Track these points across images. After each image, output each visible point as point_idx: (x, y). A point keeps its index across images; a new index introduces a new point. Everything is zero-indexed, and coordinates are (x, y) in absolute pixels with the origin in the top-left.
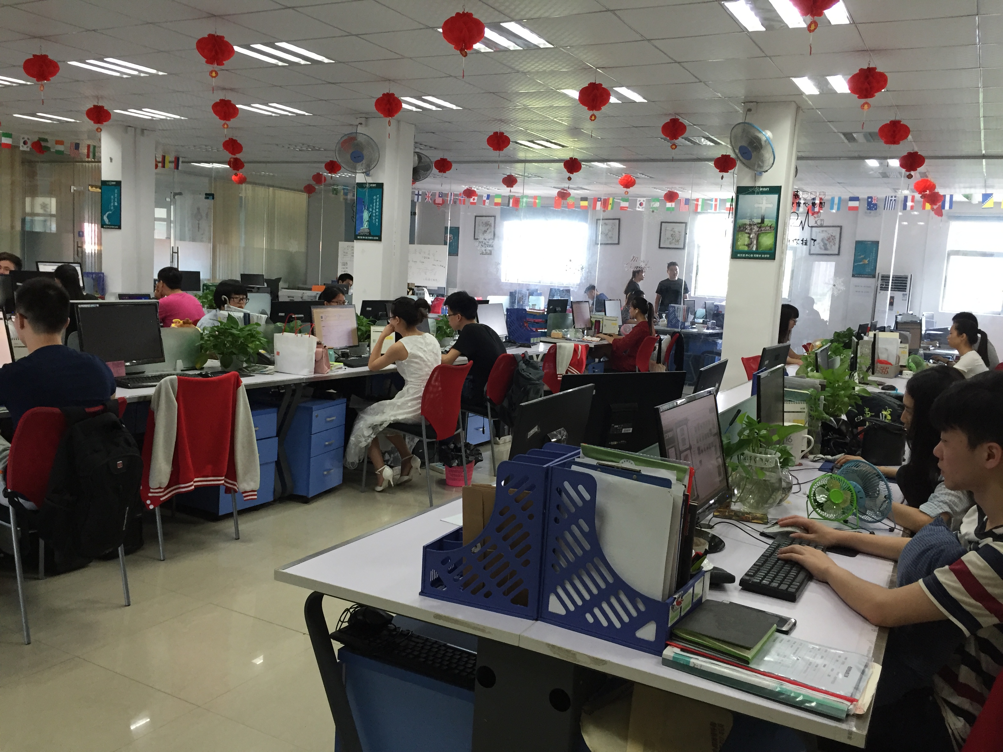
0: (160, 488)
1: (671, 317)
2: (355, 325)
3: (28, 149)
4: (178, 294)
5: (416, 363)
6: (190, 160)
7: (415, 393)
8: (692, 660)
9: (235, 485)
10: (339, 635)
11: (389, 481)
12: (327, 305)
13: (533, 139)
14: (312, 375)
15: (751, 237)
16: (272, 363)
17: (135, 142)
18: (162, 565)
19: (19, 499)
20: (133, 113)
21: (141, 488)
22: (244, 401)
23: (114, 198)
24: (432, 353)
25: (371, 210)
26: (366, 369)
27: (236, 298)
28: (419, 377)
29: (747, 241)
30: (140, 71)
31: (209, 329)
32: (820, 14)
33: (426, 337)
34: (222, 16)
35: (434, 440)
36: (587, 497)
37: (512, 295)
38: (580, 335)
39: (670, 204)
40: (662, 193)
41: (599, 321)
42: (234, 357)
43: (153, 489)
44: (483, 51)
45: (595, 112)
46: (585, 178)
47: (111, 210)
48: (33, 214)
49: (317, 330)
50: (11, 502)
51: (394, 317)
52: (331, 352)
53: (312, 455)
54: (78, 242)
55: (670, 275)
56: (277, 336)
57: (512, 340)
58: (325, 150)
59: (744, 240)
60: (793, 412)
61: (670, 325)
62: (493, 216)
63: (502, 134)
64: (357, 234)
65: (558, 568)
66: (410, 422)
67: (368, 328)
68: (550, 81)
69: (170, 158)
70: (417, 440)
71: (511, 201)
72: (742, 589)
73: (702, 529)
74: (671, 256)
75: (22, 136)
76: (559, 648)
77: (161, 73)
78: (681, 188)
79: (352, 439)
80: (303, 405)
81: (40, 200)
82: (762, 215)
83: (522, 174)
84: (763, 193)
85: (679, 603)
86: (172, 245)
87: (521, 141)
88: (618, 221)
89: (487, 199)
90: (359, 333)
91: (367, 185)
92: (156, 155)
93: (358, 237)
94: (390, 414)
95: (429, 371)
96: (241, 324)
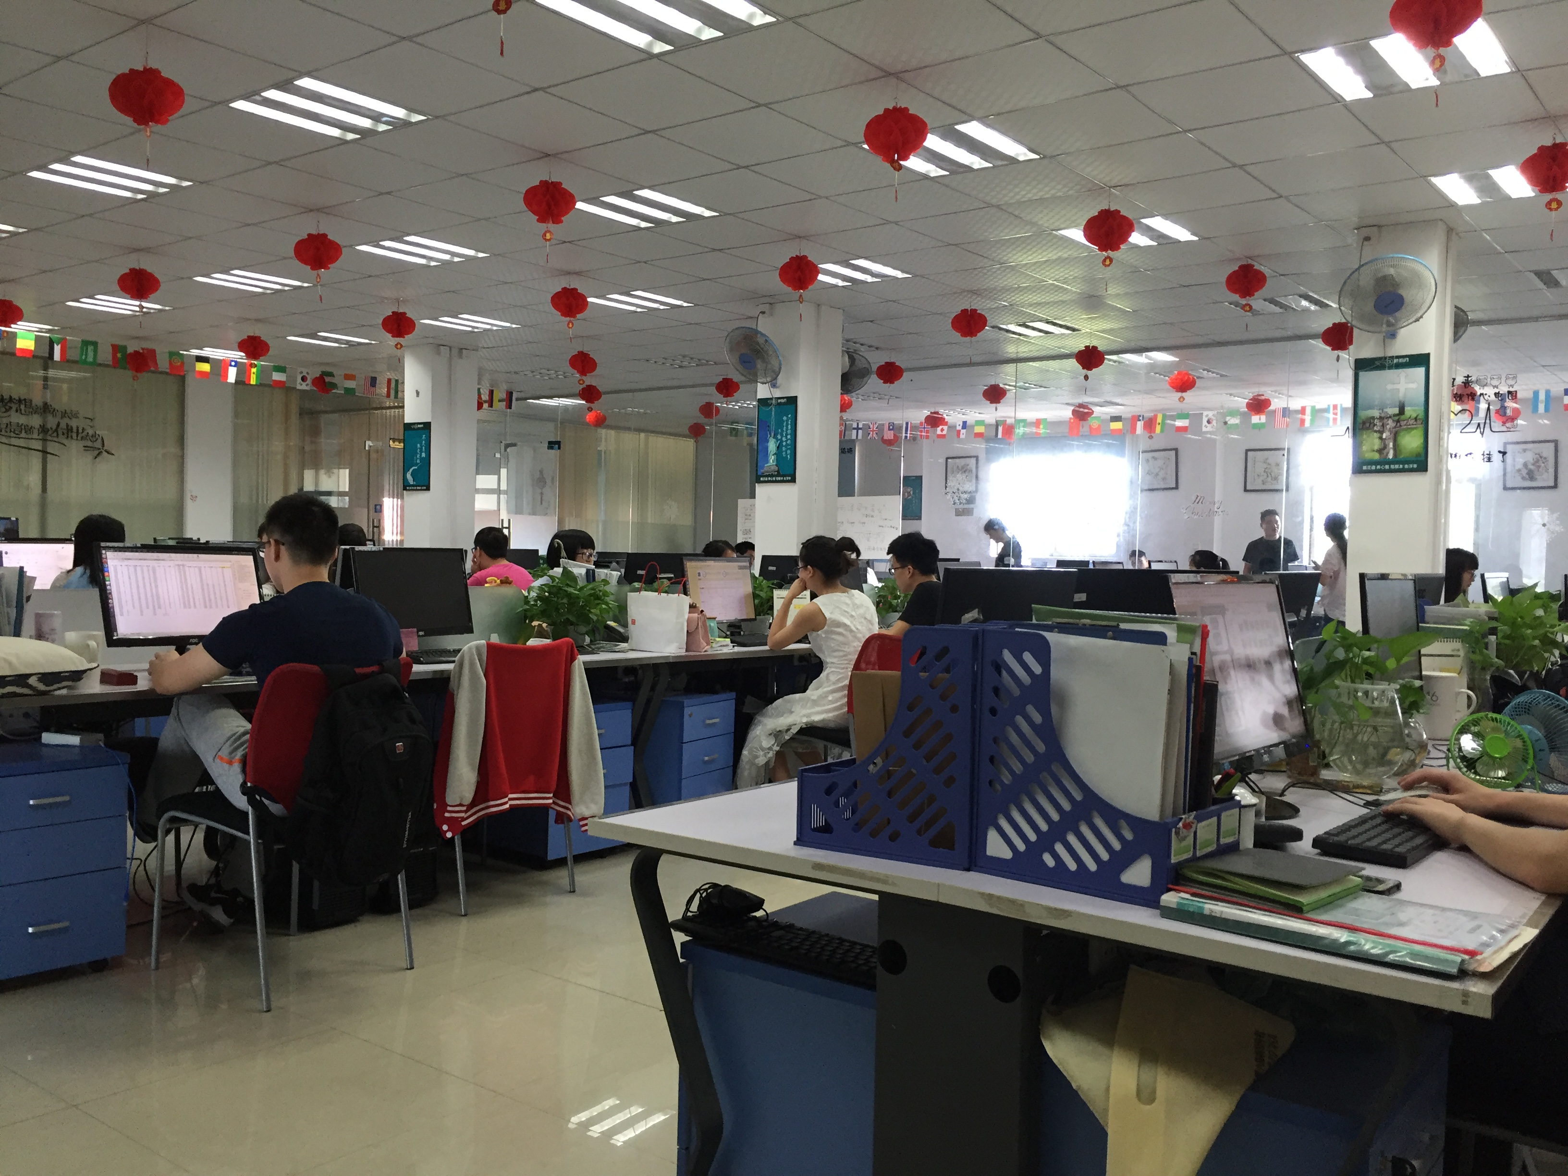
0: (461, 805)
2: (749, 589)
3: (308, 388)
4: (504, 565)
5: (840, 634)
6: (525, 396)
7: (839, 680)
9: (568, 808)
10: (682, 925)
13: (1024, 320)
14: (682, 652)
15: (1384, 437)
16: (625, 639)
17: (450, 365)
18: (464, 920)
19: (264, 798)
20: (447, 322)
21: (435, 805)
22: (582, 682)
23: (421, 446)
24: (863, 620)
25: (779, 437)
26: (767, 648)
28: (845, 656)
29: (1377, 444)
30: (453, 254)
32: (1448, 43)
33: (853, 595)
34: (558, 154)
36: (1037, 669)
39: (1258, 417)
40: (1241, 403)
43: (450, 806)
44: (932, 175)
45: (1110, 253)
46: (1113, 384)
47: (416, 464)
49: (691, 586)
50: (251, 801)
51: (805, 567)
52: (715, 623)
53: (683, 777)
54: (373, 519)
55: (1266, 531)
56: (632, 597)
58: (714, 362)
60: (1439, 656)
62: (974, 457)
63: (974, 311)
64: (760, 472)
65: (998, 787)
66: (832, 725)
67: (769, 594)
68: (1040, 216)
69: (500, 394)
71: (1000, 429)
72: (1319, 851)
74: (1265, 502)
75: (300, 370)
77: (481, 255)
78: (1275, 392)
79: (745, 752)
80: (670, 699)
81: (326, 473)
82: (1400, 402)
83: (1014, 384)
84: (1398, 366)
85: (1187, 826)
86: (501, 518)
87: (1007, 325)
88: (1174, 452)
89: (962, 428)
90: (756, 601)
91: (774, 402)
92: (479, 389)
93: (762, 479)
94: (801, 714)
95: (858, 645)
96: (581, 583)
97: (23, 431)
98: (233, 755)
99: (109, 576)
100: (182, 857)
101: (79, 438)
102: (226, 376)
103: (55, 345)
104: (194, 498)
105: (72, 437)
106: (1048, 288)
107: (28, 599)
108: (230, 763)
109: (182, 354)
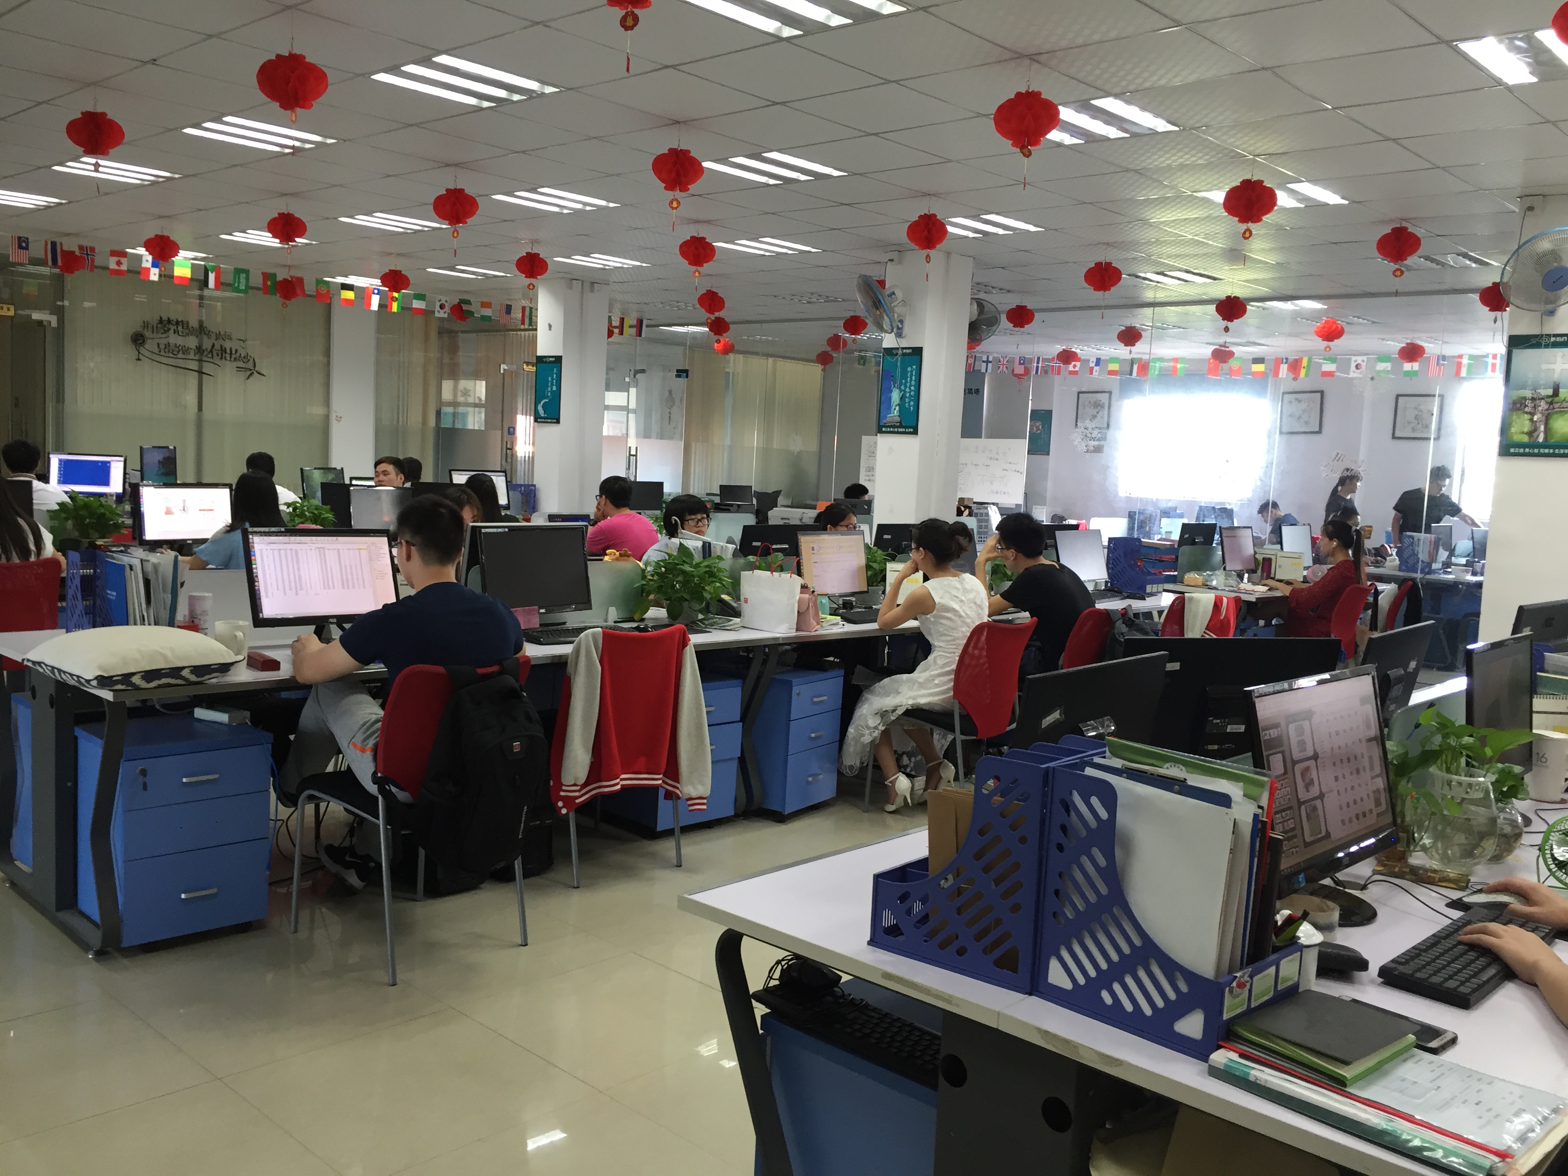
0: (575, 785)
1: (1406, 554)
2: (863, 561)
3: (446, 316)
4: (627, 515)
5: (949, 618)
6: (656, 323)
7: (945, 665)
8: (1253, 1072)
9: (677, 788)
10: (764, 996)
11: (905, 798)
12: (831, 529)
13: (1162, 269)
14: (793, 633)
15: (1535, 419)
16: (737, 614)
17: (582, 301)
19: (391, 786)
20: (579, 260)
21: (552, 783)
22: (692, 668)
23: (553, 379)
24: (972, 605)
25: (903, 388)
26: (874, 626)
27: (692, 519)
28: (953, 640)
29: (1527, 426)
30: (585, 204)
31: (654, 564)
33: (966, 580)
34: (688, 121)
35: (975, 738)
36: (1104, 814)
37: (1131, 516)
38: (1233, 581)
39: (1409, 365)
40: (1395, 345)
41: (1270, 560)
42: (685, 604)
43: (566, 786)
44: (1067, 143)
45: (1251, 225)
46: (1258, 328)
47: (547, 397)
48: (455, 404)
49: (805, 569)
50: (381, 790)
51: (917, 549)
52: (825, 600)
53: (790, 752)
54: (507, 442)
56: (745, 575)
57: (1113, 589)
58: (844, 300)
59: (1521, 425)
60: (1546, 713)
61: (1404, 567)
62: (1107, 392)
63: (1107, 264)
64: (881, 424)
65: (1062, 920)
66: (937, 708)
67: (882, 565)
68: (1180, 179)
69: (630, 321)
70: (950, 737)
71: (1135, 367)
72: (1382, 983)
73: (1347, 890)
75: (439, 297)
76: (1055, 1036)
77: (612, 205)
78: (1431, 338)
79: (851, 730)
80: (777, 677)
81: (464, 384)
82: (1555, 383)
83: (1151, 324)
84: (1556, 345)
85: (1241, 985)
86: (628, 446)
87: (1145, 273)
88: (1319, 395)
89: (1096, 365)
90: (870, 573)
91: (900, 352)
92: (610, 317)
93: (884, 429)
94: (907, 696)
95: (967, 631)
96: (698, 558)
97: (181, 352)
98: (365, 743)
99: (255, 560)
100: (321, 817)
101: (233, 359)
102: (369, 304)
103: (210, 273)
104: (339, 419)
105: (225, 358)
106: (1187, 242)
107: (182, 584)
108: (363, 750)
109: (329, 282)
